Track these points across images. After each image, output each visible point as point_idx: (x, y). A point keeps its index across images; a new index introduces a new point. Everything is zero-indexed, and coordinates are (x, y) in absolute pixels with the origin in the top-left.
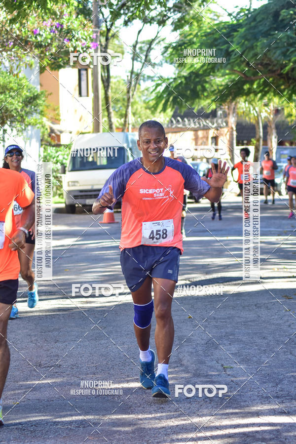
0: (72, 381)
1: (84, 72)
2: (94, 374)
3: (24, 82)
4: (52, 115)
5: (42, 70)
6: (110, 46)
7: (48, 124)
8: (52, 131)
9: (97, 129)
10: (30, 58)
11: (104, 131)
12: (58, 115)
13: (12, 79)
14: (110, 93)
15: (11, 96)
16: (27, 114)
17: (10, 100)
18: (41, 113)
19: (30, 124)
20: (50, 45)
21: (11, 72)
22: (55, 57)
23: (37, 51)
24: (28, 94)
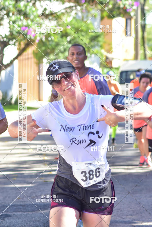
0: (118, 220)
1: (129, 21)
2: (132, 215)
3: (91, 26)
4: (107, 47)
5: (102, 18)
6: (147, 4)
7: (105, 53)
8: (107, 58)
9: (136, 57)
10: (95, 11)
11: (141, 59)
12: (111, 48)
13: (83, 24)
14: (146, 35)
15: (83, 36)
16: (92, 47)
17: (81, 38)
18: (101, 47)
19: (93, 53)
20: (108, 3)
21: (82, 20)
22: (111, 11)
23: (99, 7)
24: (93, 34)
